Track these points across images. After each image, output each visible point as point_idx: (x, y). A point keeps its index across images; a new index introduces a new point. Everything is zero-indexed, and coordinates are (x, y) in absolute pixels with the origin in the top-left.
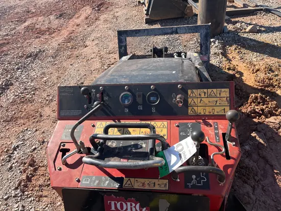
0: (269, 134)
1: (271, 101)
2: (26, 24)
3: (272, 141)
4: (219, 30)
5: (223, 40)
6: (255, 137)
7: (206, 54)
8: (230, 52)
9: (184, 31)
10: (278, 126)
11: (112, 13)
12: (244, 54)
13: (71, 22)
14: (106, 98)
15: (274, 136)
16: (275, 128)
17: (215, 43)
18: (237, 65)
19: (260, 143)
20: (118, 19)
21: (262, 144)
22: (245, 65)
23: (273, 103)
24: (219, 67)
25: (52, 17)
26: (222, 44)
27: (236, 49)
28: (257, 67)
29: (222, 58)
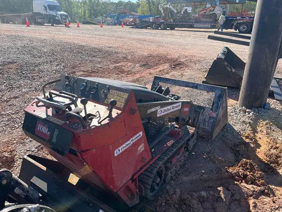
0: (237, 196)
1: (258, 171)
2: (118, 65)
3: (236, 203)
4: (258, 103)
5: (259, 113)
6: (220, 191)
7: (216, 111)
8: (261, 125)
9: (203, 88)
10: (251, 193)
11: (182, 72)
12: (273, 131)
13: (148, 71)
14: (75, 84)
15: (241, 200)
16: (246, 194)
17: (249, 113)
18: (260, 138)
19: (221, 197)
20: (184, 77)
21: (222, 199)
22: (268, 140)
23: (258, 172)
24: (238, 133)
25: (137, 65)
26: (256, 116)
27: (267, 124)
28: (278, 145)
29: (248, 127)
